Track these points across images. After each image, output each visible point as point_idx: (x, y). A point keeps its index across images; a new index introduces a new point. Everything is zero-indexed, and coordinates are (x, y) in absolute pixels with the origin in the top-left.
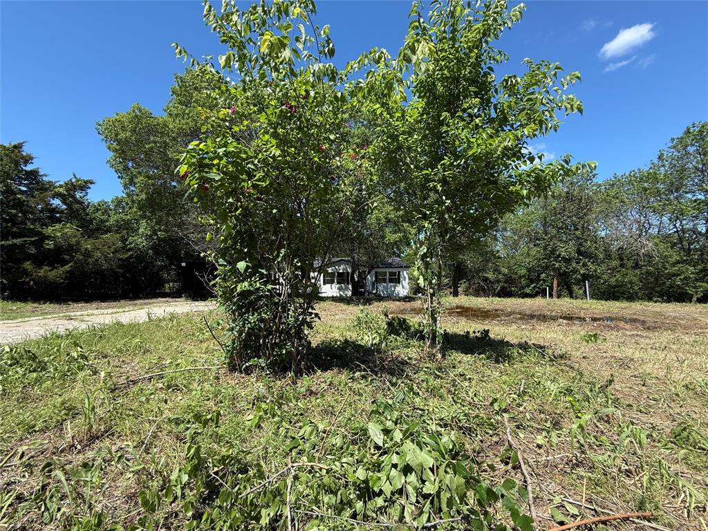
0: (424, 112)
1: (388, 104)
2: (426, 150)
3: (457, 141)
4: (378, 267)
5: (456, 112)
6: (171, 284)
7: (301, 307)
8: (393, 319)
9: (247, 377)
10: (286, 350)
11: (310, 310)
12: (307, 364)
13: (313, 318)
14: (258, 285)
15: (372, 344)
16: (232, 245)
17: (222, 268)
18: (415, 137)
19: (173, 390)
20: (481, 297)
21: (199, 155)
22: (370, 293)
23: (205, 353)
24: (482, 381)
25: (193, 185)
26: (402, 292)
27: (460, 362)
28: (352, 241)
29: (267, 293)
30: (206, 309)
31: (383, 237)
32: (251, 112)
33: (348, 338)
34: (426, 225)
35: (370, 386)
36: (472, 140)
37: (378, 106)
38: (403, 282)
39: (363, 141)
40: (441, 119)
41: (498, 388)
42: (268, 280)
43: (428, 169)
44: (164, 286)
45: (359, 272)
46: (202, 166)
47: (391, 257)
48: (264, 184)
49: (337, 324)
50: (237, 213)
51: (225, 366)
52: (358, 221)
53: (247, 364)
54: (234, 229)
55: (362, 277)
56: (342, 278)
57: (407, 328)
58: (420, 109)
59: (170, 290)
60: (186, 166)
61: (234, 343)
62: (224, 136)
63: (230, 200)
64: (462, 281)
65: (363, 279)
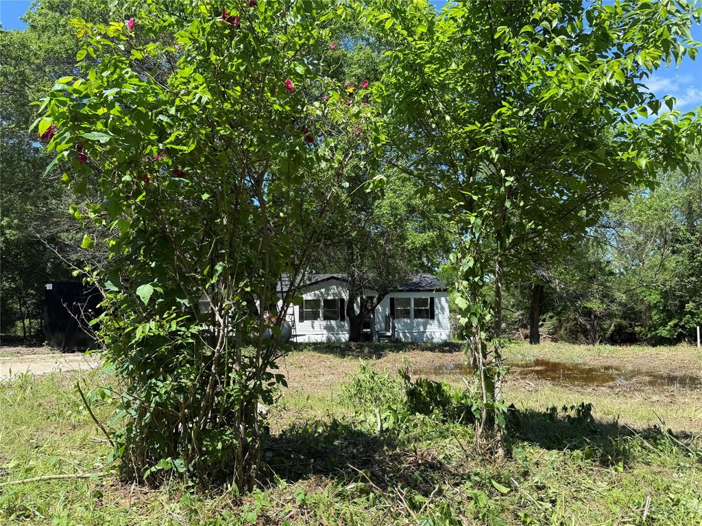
0: (468, 24)
1: (405, 12)
2: (471, 89)
3: (523, 74)
4: (396, 290)
5: (521, 26)
6: (27, 322)
7: (252, 364)
8: (419, 384)
9: (152, 493)
10: (223, 442)
11: (268, 370)
12: (260, 469)
13: (274, 383)
14: (174, 327)
15: (382, 431)
16: (131, 255)
17: (111, 296)
18: (454, 66)
19: (18, 516)
20: (581, 343)
21: (72, 100)
22: (382, 336)
23: (81, 447)
24: (576, 498)
25: (61, 152)
26: (437, 335)
27: (537, 464)
28: (350, 244)
29: (191, 341)
30: (85, 367)
31: (403, 238)
32: (166, 24)
33: (339, 420)
34: (472, 220)
35: (374, 509)
36: (549, 73)
37: (386, 15)
38: (440, 316)
39: (368, 72)
40: (496, 36)
41: (605, 512)
42: (194, 315)
43: (474, 124)
44: (14, 325)
45: (361, 298)
46: (77, 118)
47: (417, 272)
48: (187, 149)
49: (320, 393)
50: (138, 200)
51: (113, 471)
52: (359, 210)
53: (153, 469)
54: (132, 226)
55: (368, 308)
56: (333, 310)
57: (444, 402)
58: (460, 21)
59: (25, 332)
60: (50, 119)
61: (129, 430)
62: (116, 67)
63: (127, 178)
64: (546, 316)
65: (369, 311)
